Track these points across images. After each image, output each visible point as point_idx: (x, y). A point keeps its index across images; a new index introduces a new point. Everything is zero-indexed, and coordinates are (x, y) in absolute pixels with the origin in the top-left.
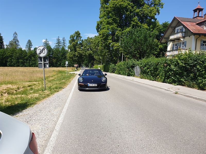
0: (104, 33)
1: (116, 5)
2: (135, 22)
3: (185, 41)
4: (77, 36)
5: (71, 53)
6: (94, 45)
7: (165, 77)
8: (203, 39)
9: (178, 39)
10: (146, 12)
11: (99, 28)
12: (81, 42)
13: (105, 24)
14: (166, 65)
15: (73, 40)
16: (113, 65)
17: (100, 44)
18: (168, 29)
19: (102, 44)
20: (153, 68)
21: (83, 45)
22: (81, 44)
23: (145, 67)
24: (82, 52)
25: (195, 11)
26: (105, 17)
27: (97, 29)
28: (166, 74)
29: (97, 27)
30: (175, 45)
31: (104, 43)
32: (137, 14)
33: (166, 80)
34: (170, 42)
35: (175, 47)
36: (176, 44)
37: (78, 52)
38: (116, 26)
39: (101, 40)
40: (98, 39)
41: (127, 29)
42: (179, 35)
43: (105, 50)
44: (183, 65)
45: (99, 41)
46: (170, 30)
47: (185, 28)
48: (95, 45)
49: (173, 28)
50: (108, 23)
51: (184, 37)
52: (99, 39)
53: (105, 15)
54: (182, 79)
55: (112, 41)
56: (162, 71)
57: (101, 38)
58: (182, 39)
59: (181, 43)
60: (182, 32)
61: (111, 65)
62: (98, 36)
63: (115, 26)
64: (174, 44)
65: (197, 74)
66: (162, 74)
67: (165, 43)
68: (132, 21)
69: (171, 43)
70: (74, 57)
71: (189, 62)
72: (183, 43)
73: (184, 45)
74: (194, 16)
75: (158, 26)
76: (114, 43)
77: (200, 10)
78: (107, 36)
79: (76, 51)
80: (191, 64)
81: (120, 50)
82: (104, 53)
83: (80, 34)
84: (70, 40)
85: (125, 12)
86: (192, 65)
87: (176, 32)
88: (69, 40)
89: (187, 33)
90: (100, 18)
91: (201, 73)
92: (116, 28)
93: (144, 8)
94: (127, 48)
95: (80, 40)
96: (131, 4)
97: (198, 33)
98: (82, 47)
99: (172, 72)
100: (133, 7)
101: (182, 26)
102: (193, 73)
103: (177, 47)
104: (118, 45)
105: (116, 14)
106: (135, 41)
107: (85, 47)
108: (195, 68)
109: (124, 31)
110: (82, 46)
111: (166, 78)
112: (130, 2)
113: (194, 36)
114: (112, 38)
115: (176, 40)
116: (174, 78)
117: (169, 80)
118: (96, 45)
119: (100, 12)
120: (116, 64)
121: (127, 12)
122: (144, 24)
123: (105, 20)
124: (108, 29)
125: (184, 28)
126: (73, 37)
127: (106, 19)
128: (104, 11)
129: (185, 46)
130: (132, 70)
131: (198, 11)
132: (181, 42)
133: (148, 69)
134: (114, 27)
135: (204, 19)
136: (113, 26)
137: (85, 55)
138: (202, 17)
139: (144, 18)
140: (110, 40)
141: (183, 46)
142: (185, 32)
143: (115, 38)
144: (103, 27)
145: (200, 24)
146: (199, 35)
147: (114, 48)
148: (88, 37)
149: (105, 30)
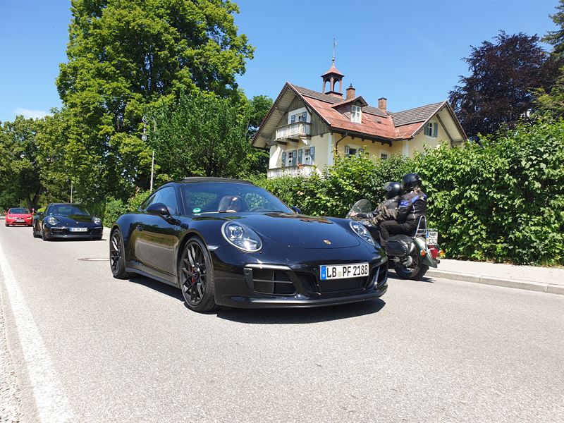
0: (88, 103)
1: (128, 23)
2: (184, 83)
3: (311, 146)
6: (48, 136)
8: (349, 145)
9: (296, 140)
10: (214, 60)
11: (67, 86)
13: (89, 76)
14: (302, 194)
16: (119, 202)
17: (73, 134)
18: (272, 111)
19: (80, 135)
25: (326, 78)
26: (90, 55)
27: (59, 88)
29: (61, 81)
30: (287, 154)
31: (87, 132)
32: (189, 62)
34: (277, 147)
35: (288, 159)
36: (290, 154)
38: (128, 86)
39: (78, 122)
40: (66, 119)
41: (160, 100)
42: (299, 130)
43: (90, 154)
44: (355, 191)
45: (68, 127)
46: (276, 116)
47: (311, 114)
48: (53, 138)
49: (283, 113)
50: (100, 74)
51: (309, 136)
52: (68, 121)
53: (87, 49)
55: (113, 129)
57: (75, 115)
58: (305, 142)
59: (301, 150)
60: (305, 123)
61: (109, 201)
62: (64, 110)
63: (125, 87)
64: (284, 153)
67: (262, 149)
68: (176, 77)
69: (279, 148)
71: (370, 182)
72: (308, 151)
73: (309, 156)
74: (324, 90)
75: (245, 103)
76: (120, 135)
77: (338, 77)
78: (99, 112)
80: (377, 186)
81: (142, 158)
82: (86, 164)
85: (157, 49)
86: (378, 188)
87: (289, 122)
89: (317, 126)
90: (69, 54)
92: (128, 91)
93: (209, 50)
94: (170, 148)
96: (173, 29)
97: (341, 127)
100: (177, 40)
101: (303, 110)
103: (295, 159)
104: (135, 141)
105: (128, 52)
106: (194, 130)
107: (9, 146)
109: (151, 105)
112: (168, 25)
113: (332, 134)
114: (114, 120)
115: (291, 143)
118: (57, 139)
119: (71, 38)
120: (131, 200)
121: (160, 51)
122: (208, 93)
123: (89, 64)
124: (100, 92)
125: (308, 114)
127: (91, 61)
128: (86, 37)
129: (313, 157)
131: (332, 80)
132: (302, 148)
134: (120, 88)
135: (348, 98)
136: (119, 85)
137: (9, 172)
138: (341, 95)
139: (207, 77)
140: (109, 124)
141: (307, 159)
142: (310, 124)
143: (126, 120)
144: (83, 83)
145: (342, 108)
146: (342, 134)
147: (123, 150)
148: (19, 116)
149: (90, 95)
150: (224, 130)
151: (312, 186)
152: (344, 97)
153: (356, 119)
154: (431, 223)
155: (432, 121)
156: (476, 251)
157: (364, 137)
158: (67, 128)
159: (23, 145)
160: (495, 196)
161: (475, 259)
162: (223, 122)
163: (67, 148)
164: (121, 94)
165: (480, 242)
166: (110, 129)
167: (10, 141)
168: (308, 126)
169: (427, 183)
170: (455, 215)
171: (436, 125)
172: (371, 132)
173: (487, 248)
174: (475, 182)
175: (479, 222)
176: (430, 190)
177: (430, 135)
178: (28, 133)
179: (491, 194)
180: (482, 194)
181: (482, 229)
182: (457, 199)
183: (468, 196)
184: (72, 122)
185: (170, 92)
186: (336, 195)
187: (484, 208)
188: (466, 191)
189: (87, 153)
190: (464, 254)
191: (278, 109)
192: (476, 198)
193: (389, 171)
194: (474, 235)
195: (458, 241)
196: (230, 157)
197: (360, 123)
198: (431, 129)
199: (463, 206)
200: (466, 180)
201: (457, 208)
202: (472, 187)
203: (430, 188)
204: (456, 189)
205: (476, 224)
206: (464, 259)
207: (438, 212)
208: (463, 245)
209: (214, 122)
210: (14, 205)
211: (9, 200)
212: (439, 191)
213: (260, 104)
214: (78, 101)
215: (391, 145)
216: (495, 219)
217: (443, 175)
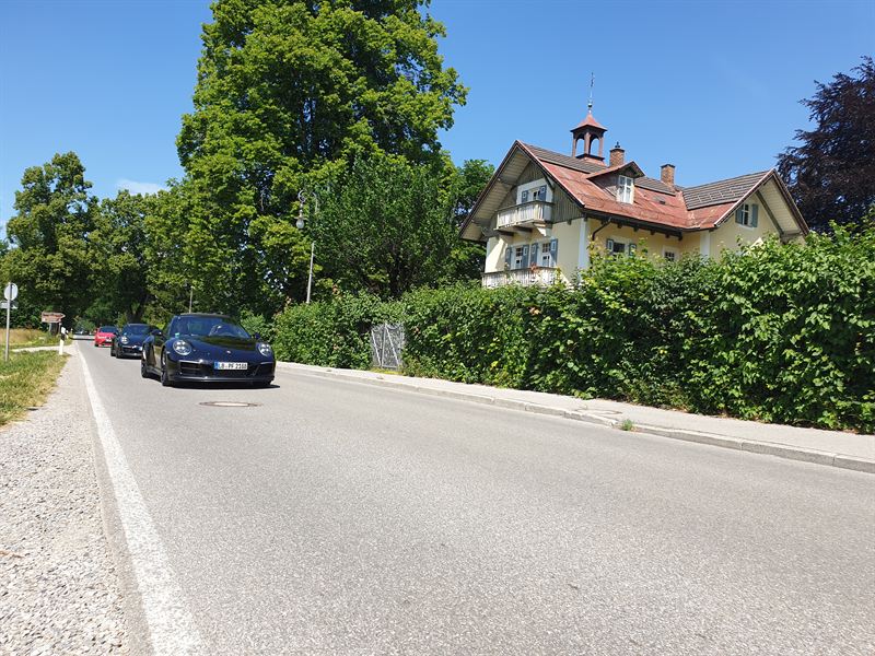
0: (220, 171)
1: (282, 54)
2: (361, 142)
3: (553, 238)
4: (64, 179)
5: (25, 256)
6: (161, 220)
7: (530, 365)
8: (613, 237)
9: (528, 229)
10: (406, 107)
11: (191, 147)
12: (85, 208)
13: (222, 132)
14: (537, 312)
15: (43, 195)
16: (259, 320)
17: (197, 217)
18: (492, 184)
19: (206, 218)
20: (471, 328)
21: (97, 224)
22: (80, 216)
23: (429, 324)
24: (89, 255)
25: (579, 133)
26: (225, 102)
27: (181, 150)
28: (534, 352)
29: (183, 139)
30: (514, 251)
31: (216, 215)
32: (368, 110)
33: (536, 376)
34: (498, 239)
35: (514, 259)
36: (519, 250)
37: (66, 255)
38: (278, 146)
39: (205, 199)
40: (188, 194)
41: (325, 167)
42: (533, 214)
43: (219, 247)
44: (625, 310)
45: (191, 207)
46: (498, 193)
47: (553, 189)
48: (169, 222)
49: (510, 187)
50: (238, 129)
51: (549, 223)
52: (190, 197)
53: (222, 94)
54: (615, 371)
55: (255, 211)
56: (517, 339)
57: (201, 189)
58: (543, 231)
59: (537, 244)
60: (543, 203)
61: (245, 318)
62: (185, 182)
63: (273, 147)
64: (510, 248)
65: (686, 347)
66: (516, 352)
67: (475, 242)
68: (348, 134)
69: (501, 241)
70: (42, 279)
71: (650, 296)
72: (547, 247)
73: (548, 254)
74: (574, 153)
75: (450, 172)
76: (264, 218)
77: (597, 133)
78: (235, 184)
79: (54, 250)
80: (660, 303)
81: (296, 254)
82: (213, 262)
83: (80, 169)
84: (22, 190)
85: (322, 91)
86: (662, 307)
87: (519, 202)
88: (18, 193)
89: (562, 206)
90: (196, 101)
91: (703, 343)
92: (278, 154)
93: (399, 93)
94: (338, 239)
95: (80, 200)
96: (346, 62)
97: (600, 210)
98: (86, 230)
99: (569, 342)
100: (352, 78)
101: (542, 182)
102: (665, 344)
103: (525, 259)
104: (285, 229)
105: (279, 96)
106: (375, 212)
107: (107, 234)
108: (675, 323)
109: (312, 174)
110: (92, 229)
111: (536, 368)
112: (340, 56)
113: (586, 220)
114: (257, 197)
115: (520, 233)
116: (576, 369)
117: (549, 377)
118: (174, 224)
119: (201, 78)
120: (278, 316)
121: (327, 94)
122: (396, 158)
123: (224, 114)
124: (238, 156)
125: (548, 188)
126: (40, 180)
127: (226, 110)
128: (220, 76)
129: (554, 255)
130: (362, 338)
131: (588, 136)
132: (538, 241)
133: (443, 331)
134: (266, 149)
135: (612, 165)
136: (266, 144)
137: (106, 272)
138: (602, 159)
139: (391, 132)
140: (248, 203)
141: (545, 258)
142: (552, 205)
143: (273, 197)
144: (214, 142)
145: (603, 180)
146: (602, 220)
147: (269, 242)
148: (123, 190)
149: (223, 159)
150: (419, 214)
151: (554, 301)
152: (606, 163)
153: (626, 197)
154: (749, 364)
155: (749, 202)
156: (826, 413)
157: (637, 225)
158: (189, 209)
159: (126, 233)
160: (860, 324)
161: (824, 427)
162: (417, 201)
163: (188, 237)
164: (267, 158)
165: (832, 398)
166: (250, 210)
167: (109, 226)
168: (547, 208)
169: (743, 300)
170: (789, 353)
171: (755, 207)
172: (648, 217)
173: (844, 409)
174: (825, 300)
175: (830, 365)
176: (748, 311)
177: (746, 223)
178: (134, 216)
179: (853, 321)
180: (837, 320)
181: (836, 378)
182: (794, 327)
183: (813, 322)
184: (195, 200)
185: (339, 156)
186: (594, 316)
187: (839, 343)
188: (809, 314)
189: (215, 244)
190: (804, 416)
191: (502, 182)
192: (827, 326)
193: (680, 279)
194: (822, 387)
195: (795, 396)
196: (427, 254)
197: (631, 202)
198: (746, 214)
199: (804, 338)
200: (810, 296)
201: (793, 341)
202: (820, 307)
203: (747, 308)
204: (792, 311)
205: (825, 369)
206: (805, 425)
207: (761, 346)
208: (803, 401)
209: (405, 202)
210: (109, 319)
211: (103, 313)
212: (762, 313)
213: (474, 174)
214: (205, 169)
215: (681, 239)
216: (859, 361)
217: (769, 288)
